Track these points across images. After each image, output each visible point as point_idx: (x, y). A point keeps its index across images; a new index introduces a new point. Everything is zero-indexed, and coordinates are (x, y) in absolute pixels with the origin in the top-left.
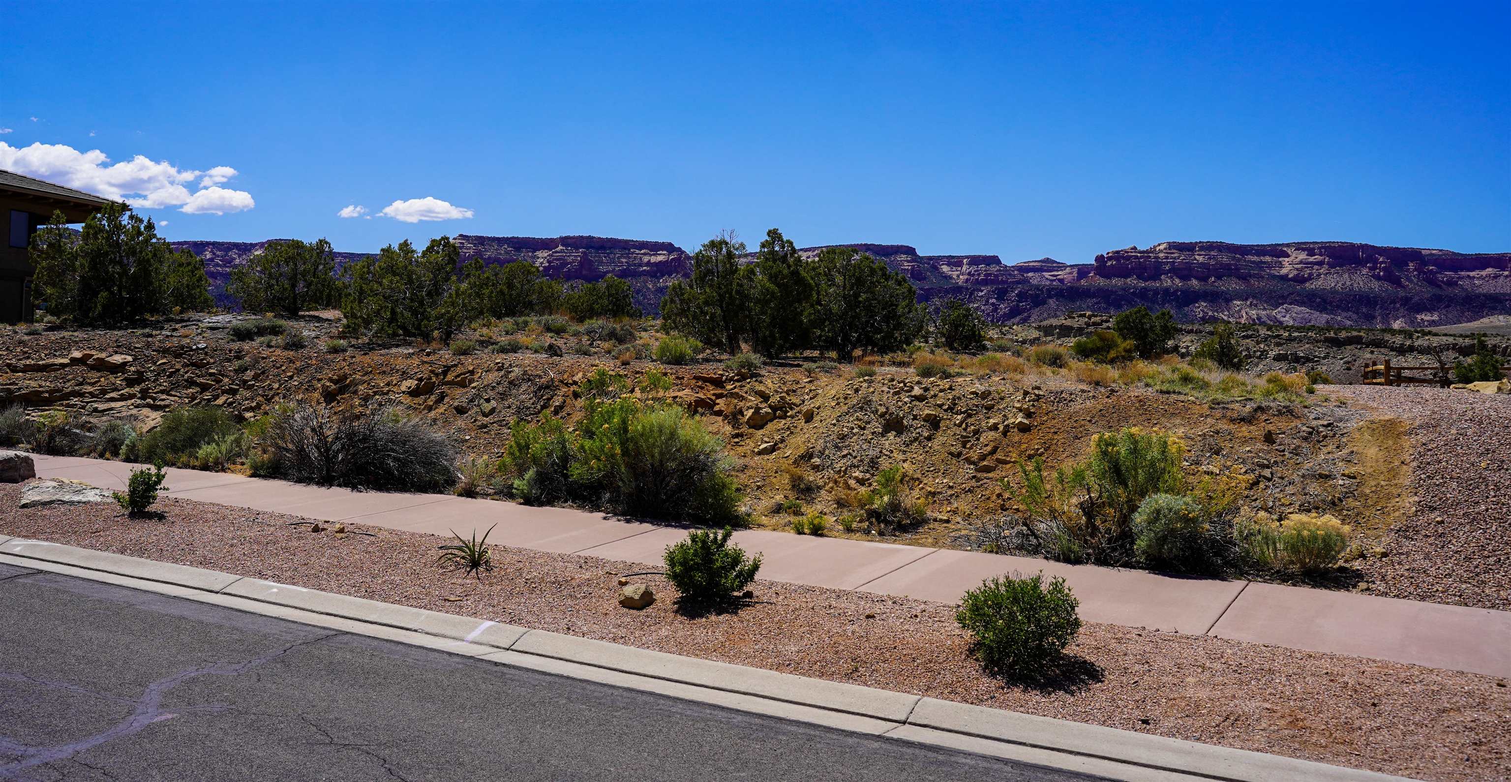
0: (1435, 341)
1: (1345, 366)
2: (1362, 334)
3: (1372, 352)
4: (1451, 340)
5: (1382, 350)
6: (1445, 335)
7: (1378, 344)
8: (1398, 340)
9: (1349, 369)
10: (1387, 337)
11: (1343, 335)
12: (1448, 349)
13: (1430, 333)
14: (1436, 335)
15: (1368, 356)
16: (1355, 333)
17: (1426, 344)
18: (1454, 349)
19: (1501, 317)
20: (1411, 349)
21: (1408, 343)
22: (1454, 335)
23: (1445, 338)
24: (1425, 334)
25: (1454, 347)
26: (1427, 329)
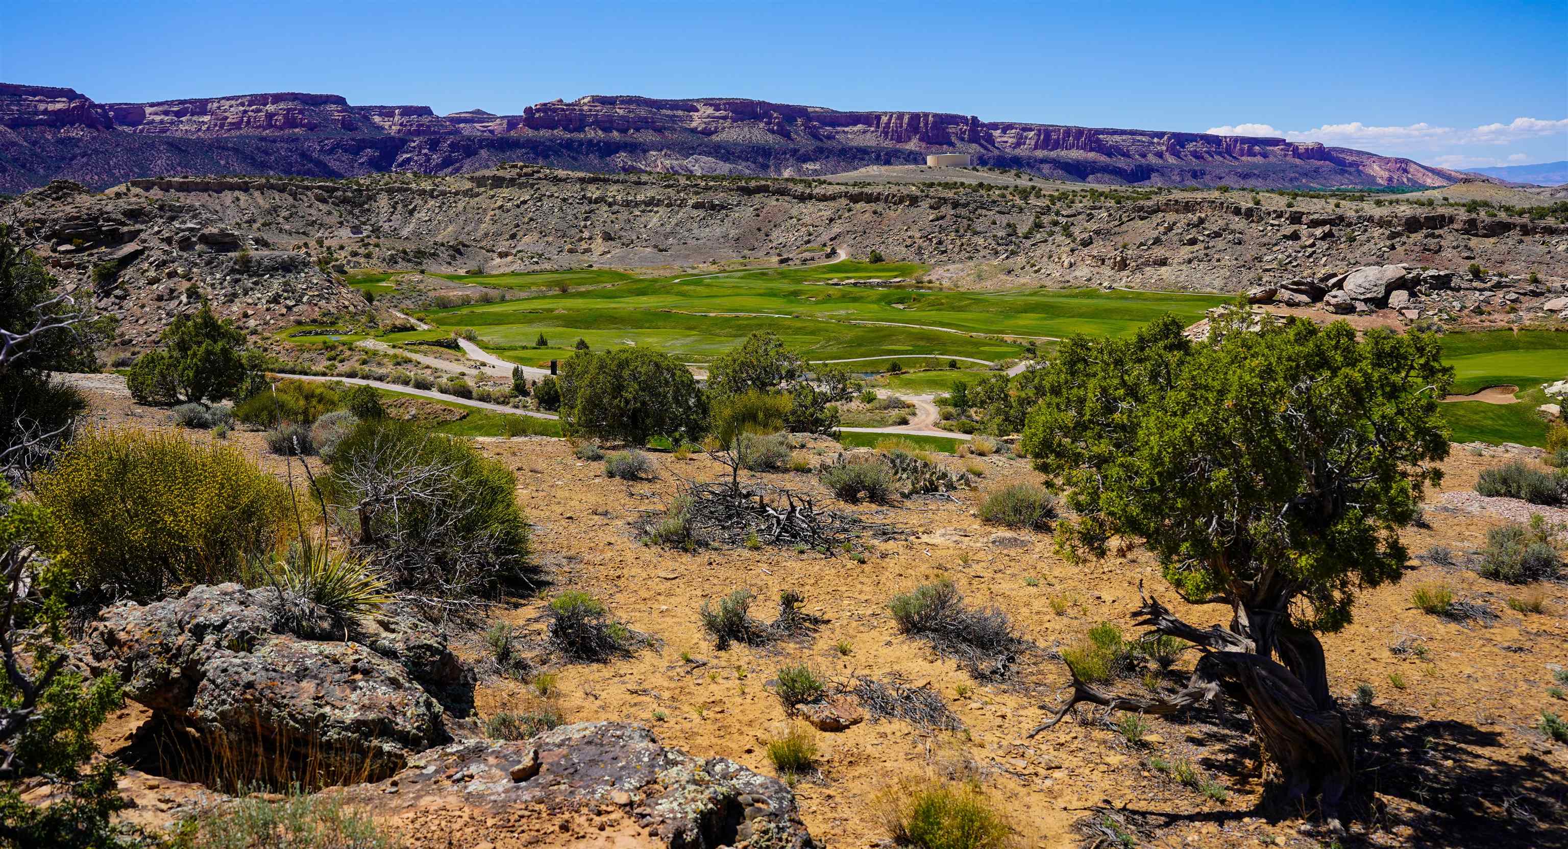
0: (831, 190)
1: (755, 213)
2: (769, 183)
3: (777, 200)
4: (843, 188)
5: (786, 198)
6: (838, 184)
7: (782, 192)
8: (800, 188)
9: (758, 215)
10: (790, 185)
11: (753, 184)
12: (840, 197)
13: (825, 182)
14: (830, 184)
15: (775, 203)
16: (763, 183)
17: (823, 192)
19: (875, 167)
20: (811, 197)
21: (808, 191)
22: (846, 184)
23: (838, 187)
24: (821, 183)
25: (846, 194)
26: (822, 178)
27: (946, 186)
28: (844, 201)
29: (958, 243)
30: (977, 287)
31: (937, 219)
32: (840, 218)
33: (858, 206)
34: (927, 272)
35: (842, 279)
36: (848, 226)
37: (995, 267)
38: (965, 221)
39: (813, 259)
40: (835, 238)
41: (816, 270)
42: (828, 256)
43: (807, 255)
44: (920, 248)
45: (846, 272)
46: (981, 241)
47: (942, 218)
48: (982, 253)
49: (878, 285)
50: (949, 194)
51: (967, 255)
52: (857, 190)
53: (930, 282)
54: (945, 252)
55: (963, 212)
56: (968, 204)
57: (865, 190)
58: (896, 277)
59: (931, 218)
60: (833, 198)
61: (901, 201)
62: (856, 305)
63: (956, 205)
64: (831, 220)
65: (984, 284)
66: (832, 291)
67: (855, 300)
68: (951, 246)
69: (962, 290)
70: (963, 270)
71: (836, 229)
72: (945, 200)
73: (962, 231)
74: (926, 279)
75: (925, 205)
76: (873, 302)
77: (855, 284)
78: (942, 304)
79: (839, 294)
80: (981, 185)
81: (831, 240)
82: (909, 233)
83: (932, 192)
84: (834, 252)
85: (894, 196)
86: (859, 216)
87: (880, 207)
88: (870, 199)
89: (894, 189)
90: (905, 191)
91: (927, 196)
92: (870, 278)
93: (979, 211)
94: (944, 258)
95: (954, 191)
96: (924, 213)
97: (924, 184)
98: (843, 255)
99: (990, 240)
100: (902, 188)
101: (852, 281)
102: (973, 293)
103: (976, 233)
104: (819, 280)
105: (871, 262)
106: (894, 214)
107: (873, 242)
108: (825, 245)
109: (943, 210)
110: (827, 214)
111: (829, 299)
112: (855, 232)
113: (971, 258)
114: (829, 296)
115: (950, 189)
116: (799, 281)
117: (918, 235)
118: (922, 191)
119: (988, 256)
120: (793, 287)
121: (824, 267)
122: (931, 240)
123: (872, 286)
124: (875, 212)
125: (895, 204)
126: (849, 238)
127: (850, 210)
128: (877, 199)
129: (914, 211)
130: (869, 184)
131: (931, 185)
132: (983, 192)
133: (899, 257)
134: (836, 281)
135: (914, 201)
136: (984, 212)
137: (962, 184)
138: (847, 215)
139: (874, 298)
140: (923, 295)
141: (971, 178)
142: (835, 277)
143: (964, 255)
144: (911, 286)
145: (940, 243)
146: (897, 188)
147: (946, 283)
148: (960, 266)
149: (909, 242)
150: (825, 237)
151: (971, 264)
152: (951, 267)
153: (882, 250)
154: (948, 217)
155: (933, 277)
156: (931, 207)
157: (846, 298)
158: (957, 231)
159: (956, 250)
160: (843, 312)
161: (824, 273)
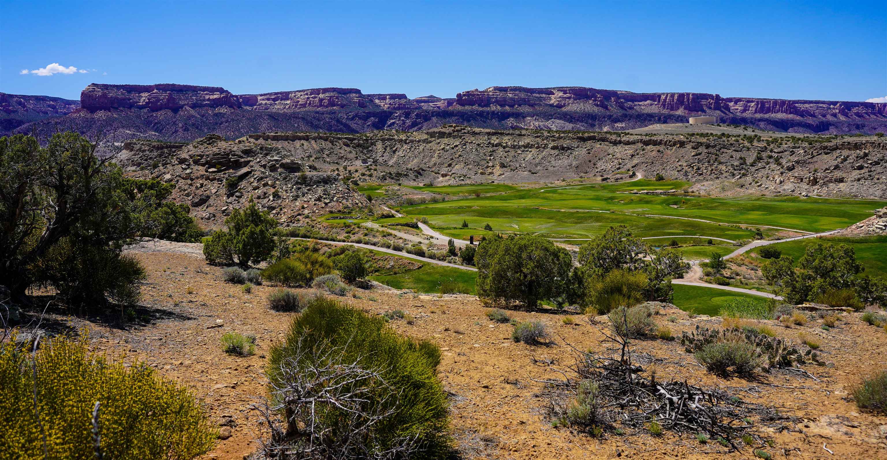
0: (632, 138)
1: (587, 152)
2: (595, 134)
3: (601, 144)
4: (639, 137)
5: (606, 143)
6: (636, 135)
7: (603, 140)
8: (614, 137)
9: (589, 153)
10: (608, 136)
11: (586, 135)
12: (638, 142)
13: (628, 134)
14: (632, 135)
15: (599, 146)
16: (592, 134)
17: (627, 139)
18: (641, 142)
19: (658, 125)
20: (620, 142)
21: (618, 139)
22: (641, 135)
23: (636, 136)
24: (626, 134)
25: (641, 141)
26: (627, 131)
27: (702, 135)
28: (640, 145)
29: (710, 169)
30: (722, 195)
31: (697, 155)
32: (638, 154)
33: (649, 147)
34: (691, 186)
35: (639, 190)
36: (643, 160)
37: (733, 183)
38: (714, 156)
39: (622, 178)
40: (635, 166)
41: (623, 185)
42: (631, 177)
43: (619, 176)
44: (686, 172)
45: (642, 186)
46: (724, 168)
47: (700, 154)
48: (725, 175)
49: (661, 193)
50: (704, 140)
51: (715, 176)
52: (648, 138)
53: (693, 192)
54: (702, 174)
55: (711, 150)
56: (715, 146)
57: (653, 138)
58: (672, 189)
59: (693, 154)
60: (633, 143)
61: (675, 144)
62: (648, 205)
63: (708, 146)
64: (632, 156)
65: (726, 193)
66: (633, 197)
67: (647, 202)
68: (705, 171)
69: (712, 197)
70: (713, 185)
71: (635, 161)
72: (701, 144)
73: (712, 162)
74: (690, 190)
75: (689, 146)
76: (658, 204)
77: (647, 193)
78: (701, 205)
79: (638, 199)
80: (723, 134)
81: (633, 167)
82: (680, 163)
83: (693, 139)
84: (634, 174)
85: (670, 141)
86: (649, 153)
87: (662, 148)
88: (655, 143)
89: (670, 137)
90: (677, 139)
91: (690, 141)
92: (656, 189)
93: (723, 150)
94: (701, 178)
95: (706, 138)
96: (689, 152)
97: (688, 134)
98: (639, 176)
99: (729, 167)
100: (675, 136)
101: (646, 191)
102: (720, 199)
103: (720, 163)
104: (626, 191)
105: (657, 180)
106: (671, 152)
107: (658, 169)
108: (629, 170)
109: (700, 149)
110: (630, 152)
111: (631, 202)
112: (647, 163)
113: (718, 178)
114: (632, 200)
115: (704, 137)
116: (614, 192)
117: (685, 164)
118: (687, 138)
119: (729, 177)
120: (610, 195)
121: (628, 183)
122: (693, 167)
123: (657, 194)
124: (659, 151)
125: (671, 146)
126: (643, 166)
127: (643, 150)
128: (660, 143)
129: (682, 150)
130: (655, 135)
131: (693, 135)
132: (724, 139)
133: (673, 178)
134: (635, 191)
135: (682, 144)
136: (725, 150)
137: (712, 134)
138: (642, 153)
139: (659, 201)
140: (689, 200)
141: (717, 130)
142: (635, 189)
143: (713, 176)
144: (681, 195)
145: (699, 169)
146: (672, 137)
147: (702, 193)
148: (712, 183)
149: (679, 168)
150: (629, 166)
151: (718, 181)
152: (705, 183)
153: (663, 173)
154: (703, 153)
155: (695, 189)
156: (693, 148)
157: (641, 201)
158: (709, 162)
159: (709, 173)
160: (640, 210)
161: (628, 186)
